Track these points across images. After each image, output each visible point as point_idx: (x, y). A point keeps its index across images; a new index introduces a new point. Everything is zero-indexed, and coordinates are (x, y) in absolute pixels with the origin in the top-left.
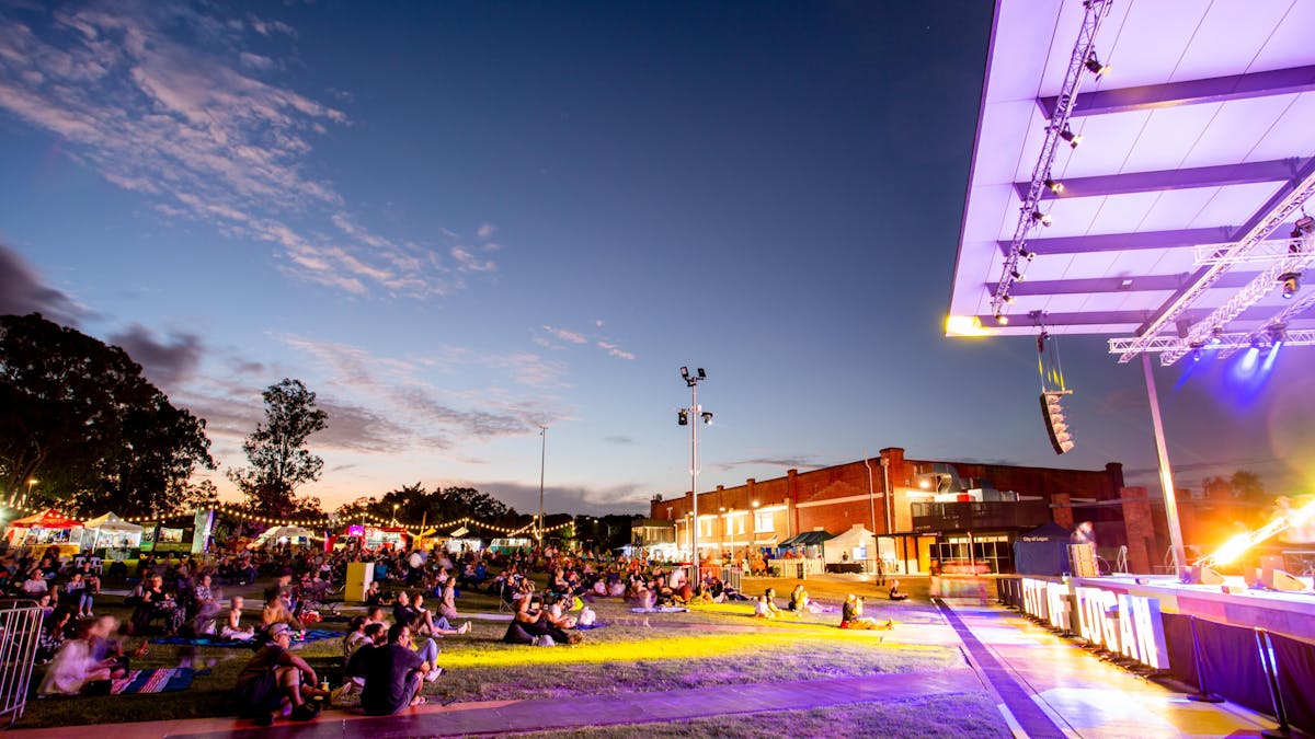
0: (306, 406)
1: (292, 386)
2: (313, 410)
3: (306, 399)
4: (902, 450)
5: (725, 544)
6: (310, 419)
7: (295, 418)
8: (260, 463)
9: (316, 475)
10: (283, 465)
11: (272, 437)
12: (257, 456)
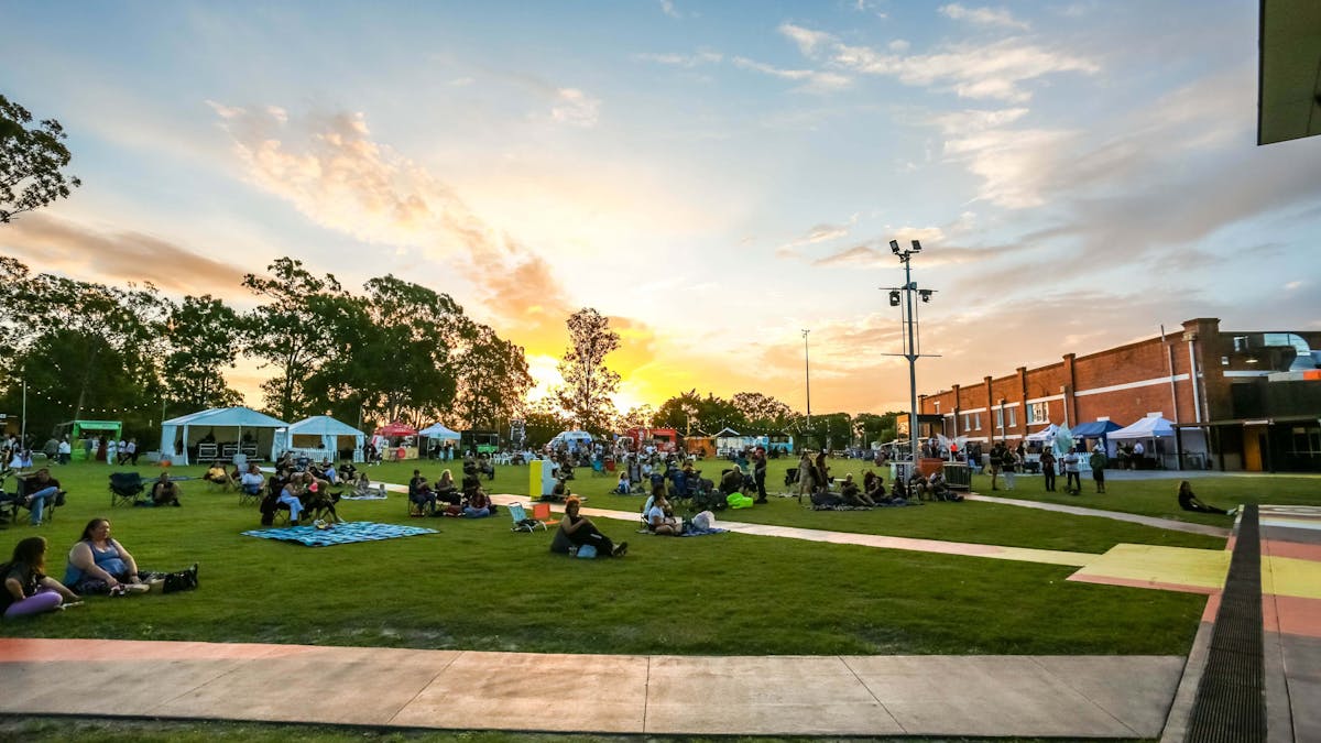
0: (601, 330)
1: (589, 314)
2: (607, 332)
3: (601, 324)
4: (1216, 321)
5: (996, 438)
6: (606, 341)
7: (594, 340)
8: (570, 380)
9: (615, 387)
10: (588, 380)
11: (578, 358)
12: (568, 375)
